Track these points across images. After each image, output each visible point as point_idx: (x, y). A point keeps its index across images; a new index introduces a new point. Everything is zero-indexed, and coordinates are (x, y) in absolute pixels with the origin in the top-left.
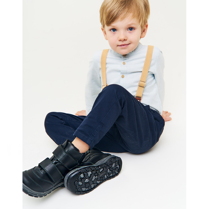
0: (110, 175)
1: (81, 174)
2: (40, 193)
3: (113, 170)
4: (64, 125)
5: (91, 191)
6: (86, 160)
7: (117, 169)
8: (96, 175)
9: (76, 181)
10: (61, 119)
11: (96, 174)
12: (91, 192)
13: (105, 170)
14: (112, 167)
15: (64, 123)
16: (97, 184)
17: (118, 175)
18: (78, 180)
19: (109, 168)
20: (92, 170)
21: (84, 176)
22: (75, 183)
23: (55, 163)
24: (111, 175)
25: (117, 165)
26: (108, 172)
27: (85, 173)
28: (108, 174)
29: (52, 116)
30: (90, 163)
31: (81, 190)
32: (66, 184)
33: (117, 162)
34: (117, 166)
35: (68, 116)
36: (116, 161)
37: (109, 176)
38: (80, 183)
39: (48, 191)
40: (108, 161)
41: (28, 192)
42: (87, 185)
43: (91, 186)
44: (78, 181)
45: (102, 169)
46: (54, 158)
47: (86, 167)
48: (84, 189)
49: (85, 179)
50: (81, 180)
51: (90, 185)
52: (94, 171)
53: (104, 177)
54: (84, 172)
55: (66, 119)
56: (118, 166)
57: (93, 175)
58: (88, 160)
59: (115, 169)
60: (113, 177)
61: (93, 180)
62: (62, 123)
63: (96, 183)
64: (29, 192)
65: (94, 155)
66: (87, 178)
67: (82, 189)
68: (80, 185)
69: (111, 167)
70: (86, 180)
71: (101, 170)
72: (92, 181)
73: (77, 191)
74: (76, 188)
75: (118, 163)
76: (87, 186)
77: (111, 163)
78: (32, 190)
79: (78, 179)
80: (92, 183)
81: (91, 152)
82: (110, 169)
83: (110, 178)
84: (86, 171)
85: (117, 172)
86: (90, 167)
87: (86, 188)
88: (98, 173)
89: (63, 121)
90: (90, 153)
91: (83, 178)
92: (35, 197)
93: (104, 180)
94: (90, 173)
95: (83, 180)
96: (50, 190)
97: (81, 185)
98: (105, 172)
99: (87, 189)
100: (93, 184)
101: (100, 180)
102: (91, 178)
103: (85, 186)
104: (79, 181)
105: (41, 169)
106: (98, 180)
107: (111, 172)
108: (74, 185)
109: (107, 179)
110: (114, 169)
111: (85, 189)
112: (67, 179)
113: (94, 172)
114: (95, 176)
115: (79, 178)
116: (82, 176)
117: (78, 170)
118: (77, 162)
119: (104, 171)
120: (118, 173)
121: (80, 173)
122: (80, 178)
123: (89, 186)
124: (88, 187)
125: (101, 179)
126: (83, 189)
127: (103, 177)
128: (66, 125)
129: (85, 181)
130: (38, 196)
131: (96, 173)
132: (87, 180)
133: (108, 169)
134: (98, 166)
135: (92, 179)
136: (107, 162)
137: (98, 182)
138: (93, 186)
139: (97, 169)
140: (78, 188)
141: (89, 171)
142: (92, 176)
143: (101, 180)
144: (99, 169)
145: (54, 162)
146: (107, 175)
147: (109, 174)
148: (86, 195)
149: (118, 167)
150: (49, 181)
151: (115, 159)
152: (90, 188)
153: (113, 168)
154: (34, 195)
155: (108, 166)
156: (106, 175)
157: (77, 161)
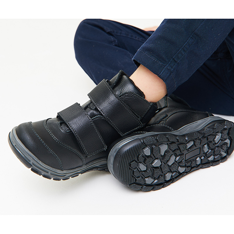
0: (209, 157)
1: (144, 148)
2: (54, 170)
3: (215, 148)
4: (116, 45)
5: (163, 187)
6: (159, 119)
7: (225, 148)
8: (178, 154)
9: (132, 161)
10: (109, 33)
11: (178, 152)
12: (163, 189)
13: (198, 146)
14: (214, 140)
15: (114, 41)
16: (178, 174)
17: (226, 160)
18: (138, 160)
19: (206, 141)
20: (169, 142)
21: (152, 152)
22: (130, 165)
23: (92, 116)
24: (211, 158)
25: (225, 137)
26: (203, 151)
27: (154, 147)
28: (204, 155)
29: (90, 26)
30: (167, 127)
31: (142, 182)
32: (112, 166)
33: (226, 132)
34: (226, 139)
35: (124, 28)
36: (225, 129)
37: (206, 161)
38: (143, 167)
39: (72, 171)
40: (206, 128)
41: (31, 163)
42: (158, 173)
43: (165, 177)
44: (138, 162)
45: (192, 143)
46: (89, 104)
47: (157, 135)
48: (149, 181)
49: (154, 158)
50: (145, 160)
51: (162, 173)
52: (174, 144)
53: (196, 160)
54: (152, 144)
55: (121, 33)
56: (228, 141)
57: (171, 153)
58: (161, 120)
59: (221, 147)
60: (215, 162)
61: (170, 163)
62: (111, 42)
63: (176, 171)
64: (33, 164)
65: (175, 112)
66: (157, 159)
67: (145, 181)
68: (141, 171)
69: (212, 140)
70: (156, 161)
71: (189, 145)
72: (169, 166)
73: (134, 183)
74: (133, 177)
75: (228, 134)
76: (156, 176)
77: (212, 133)
78: (38, 161)
79: (138, 157)
80: (167, 169)
81: (170, 106)
82: (208, 145)
83: (207, 165)
84: (155, 142)
85: (224, 154)
86: (165, 135)
87: (155, 179)
88: (182, 149)
89: (112, 38)
90: (167, 107)
91: (148, 157)
92: (45, 176)
93: (194, 167)
94: (164, 148)
95: (148, 160)
96: (77, 169)
97: (144, 171)
98: (198, 151)
99: (156, 181)
100: (171, 171)
101: (185, 166)
102: (167, 158)
103: (153, 174)
104: (141, 162)
105: (61, 124)
106: (181, 166)
107: (210, 151)
108: (129, 168)
109: (201, 166)
110: (218, 147)
111: (152, 180)
112: (115, 154)
113: (174, 146)
114: (176, 156)
115: (139, 155)
116: (147, 151)
117: (140, 139)
118: (139, 119)
119: (195, 148)
120: (225, 157)
121: (144, 145)
122: (143, 156)
123: (162, 175)
124: (159, 177)
125: (188, 164)
126: (146, 179)
127: (193, 160)
128: (119, 46)
129: (152, 162)
130: (51, 176)
131: (178, 149)
132: (157, 163)
133: (205, 144)
134: (184, 136)
135: (168, 161)
136: (203, 129)
137: (181, 170)
138: (168, 176)
139: (181, 140)
140: (137, 176)
141: (162, 144)
142: (169, 154)
143: (188, 167)
144: (184, 141)
145: (89, 113)
146: (203, 158)
147: (206, 155)
148: (152, 193)
149: (226, 143)
150: (75, 150)
151: (223, 124)
152: (162, 180)
153: (216, 143)
154: (43, 173)
155: (206, 139)
156: (200, 158)
157: (138, 117)
